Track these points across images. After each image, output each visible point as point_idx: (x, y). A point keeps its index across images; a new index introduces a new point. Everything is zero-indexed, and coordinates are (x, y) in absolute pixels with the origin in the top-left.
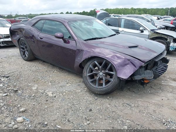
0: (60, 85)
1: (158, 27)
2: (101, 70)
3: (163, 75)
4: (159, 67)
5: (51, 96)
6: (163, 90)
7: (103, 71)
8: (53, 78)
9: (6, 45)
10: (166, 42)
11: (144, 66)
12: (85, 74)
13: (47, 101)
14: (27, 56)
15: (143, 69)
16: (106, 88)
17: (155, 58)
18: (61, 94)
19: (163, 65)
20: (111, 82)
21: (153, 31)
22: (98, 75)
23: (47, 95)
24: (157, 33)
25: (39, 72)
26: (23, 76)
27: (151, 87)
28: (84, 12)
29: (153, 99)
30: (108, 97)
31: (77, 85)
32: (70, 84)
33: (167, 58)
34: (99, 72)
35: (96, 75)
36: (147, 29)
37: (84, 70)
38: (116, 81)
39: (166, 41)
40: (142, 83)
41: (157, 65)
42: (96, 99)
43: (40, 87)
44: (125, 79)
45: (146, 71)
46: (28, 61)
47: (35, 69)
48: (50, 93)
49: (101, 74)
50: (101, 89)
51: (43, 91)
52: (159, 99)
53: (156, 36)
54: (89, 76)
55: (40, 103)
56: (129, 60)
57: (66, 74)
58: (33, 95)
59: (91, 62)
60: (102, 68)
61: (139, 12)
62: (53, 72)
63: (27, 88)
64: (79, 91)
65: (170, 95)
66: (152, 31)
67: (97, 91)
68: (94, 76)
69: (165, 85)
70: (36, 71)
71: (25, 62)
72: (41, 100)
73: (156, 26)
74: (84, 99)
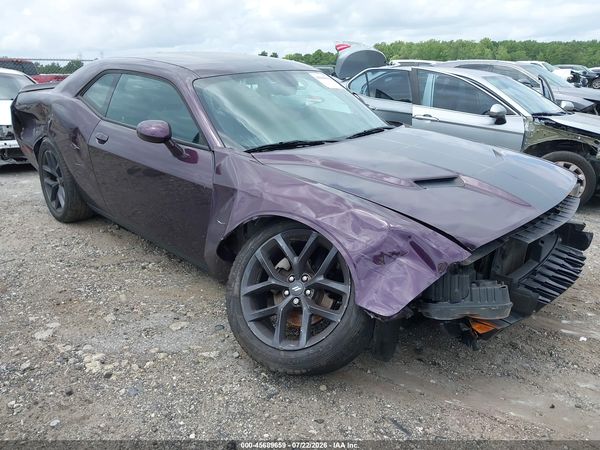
0: (144, 324)
1: (563, 104)
2: (296, 270)
3: (570, 292)
4: (546, 263)
5: (94, 371)
6: (560, 361)
7: (305, 278)
8: (133, 294)
9: (13, 161)
10: (593, 163)
11: (470, 262)
12: (236, 288)
13: (70, 393)
14: (63, 203)
15: (466, 277)
16: (311, 351)
17: (524, 227)
18: (135, 366)
19: (566, 256)
20: (332, 326)
21: (540, 119)
22: (287, 292)
23: (80, 368)
24: (558, 126)
25: (91, 267)
26: (24, 283)
27: (514, 346)
28: (319, 53)
29: (514, 402)
30: (323, 388)
31: (212, 326)
32: (184, 324)
33: (583, 226)
34: (292, 278)
35: (280, 290)
36: (519, 113)
37: (234, 272)
38: (351, 325)
39: (592, 158)
40: (464, 333)
41: (537, 258)
42: (270, 396)
43: (66, 332)
44: (389, 317)
45: (478, 285)
46: (66, 223)
47: (81, 255)
48: (94, 357)
49: (297, 289)
50: (292, 355)
51: (69, 348)
52: (539, 402)
53: (554, 136)
54: (251, 295)
55: (36, 403)
56: (406, 236)
57: (186, 278)
58: (26, 365)
59: (260, 237)
60: (302, 263)
61: (508, 52)
62: (144, 268)
63: (17, 335)
64: (213, 354)
65: (588, 386)
66: (537, 120)
67: (276, 361)
68: (272, 294)
69: (571, 336)
70: (81, 263)
71: (57, 224)
72: (47, 390)
73: (558, 103)
74: (220, 392)
